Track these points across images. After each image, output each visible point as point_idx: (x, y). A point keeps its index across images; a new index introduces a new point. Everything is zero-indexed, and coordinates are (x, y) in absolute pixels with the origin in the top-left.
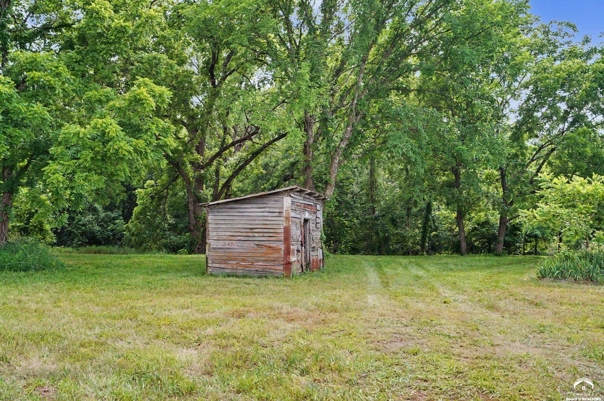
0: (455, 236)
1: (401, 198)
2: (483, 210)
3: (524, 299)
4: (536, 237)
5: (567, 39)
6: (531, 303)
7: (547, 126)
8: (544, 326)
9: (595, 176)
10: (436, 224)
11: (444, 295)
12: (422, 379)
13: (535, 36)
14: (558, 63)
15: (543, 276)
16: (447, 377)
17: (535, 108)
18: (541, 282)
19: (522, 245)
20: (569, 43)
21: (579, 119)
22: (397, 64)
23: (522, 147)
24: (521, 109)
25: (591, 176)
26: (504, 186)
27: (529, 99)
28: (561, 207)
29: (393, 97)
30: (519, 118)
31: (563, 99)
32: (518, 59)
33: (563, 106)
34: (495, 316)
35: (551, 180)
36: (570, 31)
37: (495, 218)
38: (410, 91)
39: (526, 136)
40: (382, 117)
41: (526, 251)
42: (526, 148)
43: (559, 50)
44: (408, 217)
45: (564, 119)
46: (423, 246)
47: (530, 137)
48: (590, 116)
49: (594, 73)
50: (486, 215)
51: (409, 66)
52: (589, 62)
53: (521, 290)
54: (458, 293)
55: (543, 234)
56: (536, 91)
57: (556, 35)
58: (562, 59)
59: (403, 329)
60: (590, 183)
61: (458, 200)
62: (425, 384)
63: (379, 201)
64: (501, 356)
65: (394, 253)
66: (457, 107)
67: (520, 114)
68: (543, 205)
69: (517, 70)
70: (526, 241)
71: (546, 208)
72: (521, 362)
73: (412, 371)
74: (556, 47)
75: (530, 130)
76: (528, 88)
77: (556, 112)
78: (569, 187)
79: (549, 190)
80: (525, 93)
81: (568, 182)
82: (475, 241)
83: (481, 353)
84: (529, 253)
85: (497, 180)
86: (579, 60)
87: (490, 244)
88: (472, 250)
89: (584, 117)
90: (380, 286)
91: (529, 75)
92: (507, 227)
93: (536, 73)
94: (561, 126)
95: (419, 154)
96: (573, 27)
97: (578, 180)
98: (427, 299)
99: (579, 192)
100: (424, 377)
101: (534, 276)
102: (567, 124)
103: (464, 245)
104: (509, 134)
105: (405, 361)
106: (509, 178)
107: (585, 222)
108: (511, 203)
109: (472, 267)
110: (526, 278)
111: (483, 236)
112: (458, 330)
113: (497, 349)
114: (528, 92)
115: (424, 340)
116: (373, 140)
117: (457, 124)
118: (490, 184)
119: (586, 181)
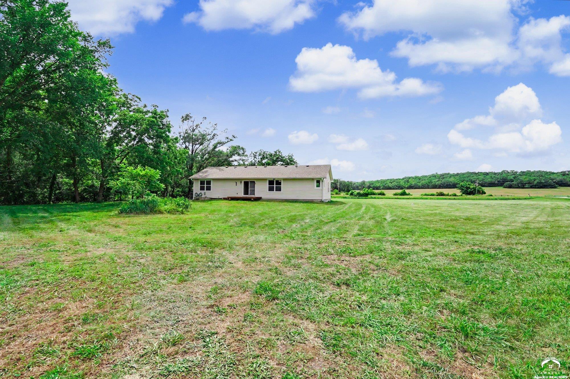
0: (73, 193)
1: (32, 171)
2: (90, 179)
3: (110, 224)
4: (120, 193)
5: (136, 103)
6: (113, 226)
7: (126, 141)
8: (117, 238)
9: (146, 167)
10: (60, 186)
11: (61, 227)
12: (35, 280)
13: (120, 98)
14: (132, 113)
15: (121, 212)
16: (53, 275)
17: (120, 132)
18: (120, 215)
19: (113, 197)
20: (137, 105)
21: (141, 140)
22: (29, 92)
23: (113, 150)
24: (112, 131)
25: (145, 167)
26: (102, 168)
27: (116, 127)
28: (131, 180)
29: (26, 110)
30: (111, 136)
31: (133, 130)
32: (110, 107)
33: (134, 133)
34: (91, 235)
35: (126, 167)
36: (138, 100)
37: (97, 184)
38: (40, 109)
39: (115, 144)
40: (17, 122)
41: (115, 200)
42: (115, 151)
43: (133, 108)
44: (39, 182)
45: (134, 139)
46: (50, 199)
47: (117, 146)
48: (146, 140)
49: (148, 121)
50: (92, 182)
51: (39, 95)
52: (146, 116)
53: (109, 220)
54: (71, 225)
55: (124, 191)
56: (120, 124)
57: (131, 100)
58: (134, 112)
59: (26, 252)
60: (144, 170)
61: (74, 174)
62: (37, 282)
63: (16, 172)
64: (90, 257)
65: (28, 203)
66: (74, 124)
67: (112, 134)
68: (122, 179)
69: (109, 112)
70: (115, 195)
71: (123, 180)
72: (100, 258)
73: (28, 276)
74: (131, 106)
75: (116, 142)
76: (116, 122)
77: (130, 135)
78: (135, 171)
79: (125, 172)
80: (114, 124)
81: (134, 169)
82: (86, 195)
83: (79, 256)
84: (117, 200)
85: (99, 165)
86: (141, 114)
87: (95, 197)
88: (83, 199)
89: (143, 140)
90: (11, 225)
91: (117, 116)
92: (104, 188)
93: (121, 116)
94: (133, 142)
95: (46, 147)
96: (139, 99)
97: (139, 167)
98: (48, 230)
99: (139, 174)
100: (37, 278)
101: (117, 212)
102: (135, 142)
103: (78, 198)
104: (106, 142)
105: (23, 271)
106: (106, 164)
107: (142, 187)
108: (107, 177)
109: (82, 210)
110: (112, 213)
111: (90, 192)
112: (66, 247)
113: (89, 254)
114: (116, 124)
115: (41, 256)
116: (9, 135)
117: (74, 134)
118: (95, 166)
119: (143, 169)
